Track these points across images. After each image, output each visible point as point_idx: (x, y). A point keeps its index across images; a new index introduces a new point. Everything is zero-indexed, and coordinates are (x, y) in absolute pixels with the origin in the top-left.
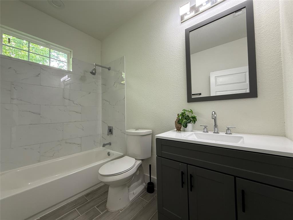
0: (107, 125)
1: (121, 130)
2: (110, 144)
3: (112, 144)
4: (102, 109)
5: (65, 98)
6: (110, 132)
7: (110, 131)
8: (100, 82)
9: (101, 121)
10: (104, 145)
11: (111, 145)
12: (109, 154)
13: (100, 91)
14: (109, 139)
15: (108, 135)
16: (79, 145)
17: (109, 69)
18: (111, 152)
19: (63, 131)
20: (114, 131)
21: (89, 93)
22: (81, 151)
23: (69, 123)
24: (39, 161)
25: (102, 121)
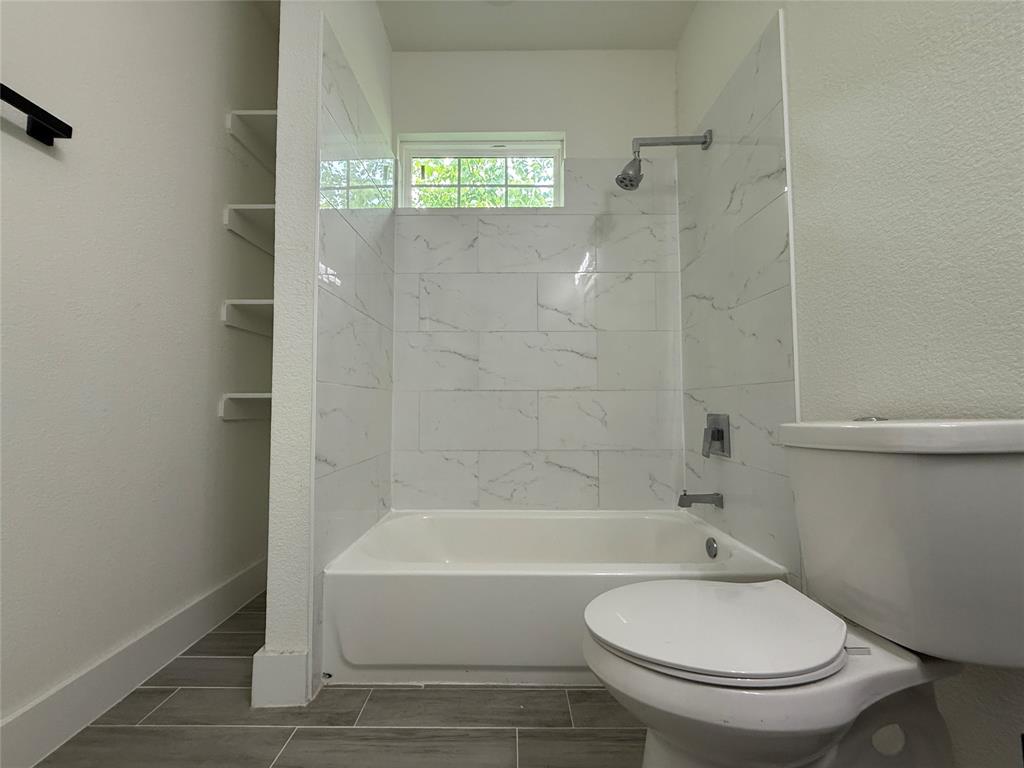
0: (705, 409)
1: (770, 433)
2: (718, 500)
3: (726, 505)
4: (686, 337)
5: (543, 307)
6: (717, 444)
7: (718, 435)
8: (673, 223)
9: (681, 395)
10: (685, 501)
11: (722, 507)
12: (712, 549)
13: (675, 263)
14: (710, 476)
15: (708, 457)
16: (589, 481)
17: (706, 142)
18: (724, 540)
19: (537, 418)
20: (736, 439)
21: (627, 275)
22: (598, 506)
23: (555, 393)
24: (476, 505)
25: (685, 394)
